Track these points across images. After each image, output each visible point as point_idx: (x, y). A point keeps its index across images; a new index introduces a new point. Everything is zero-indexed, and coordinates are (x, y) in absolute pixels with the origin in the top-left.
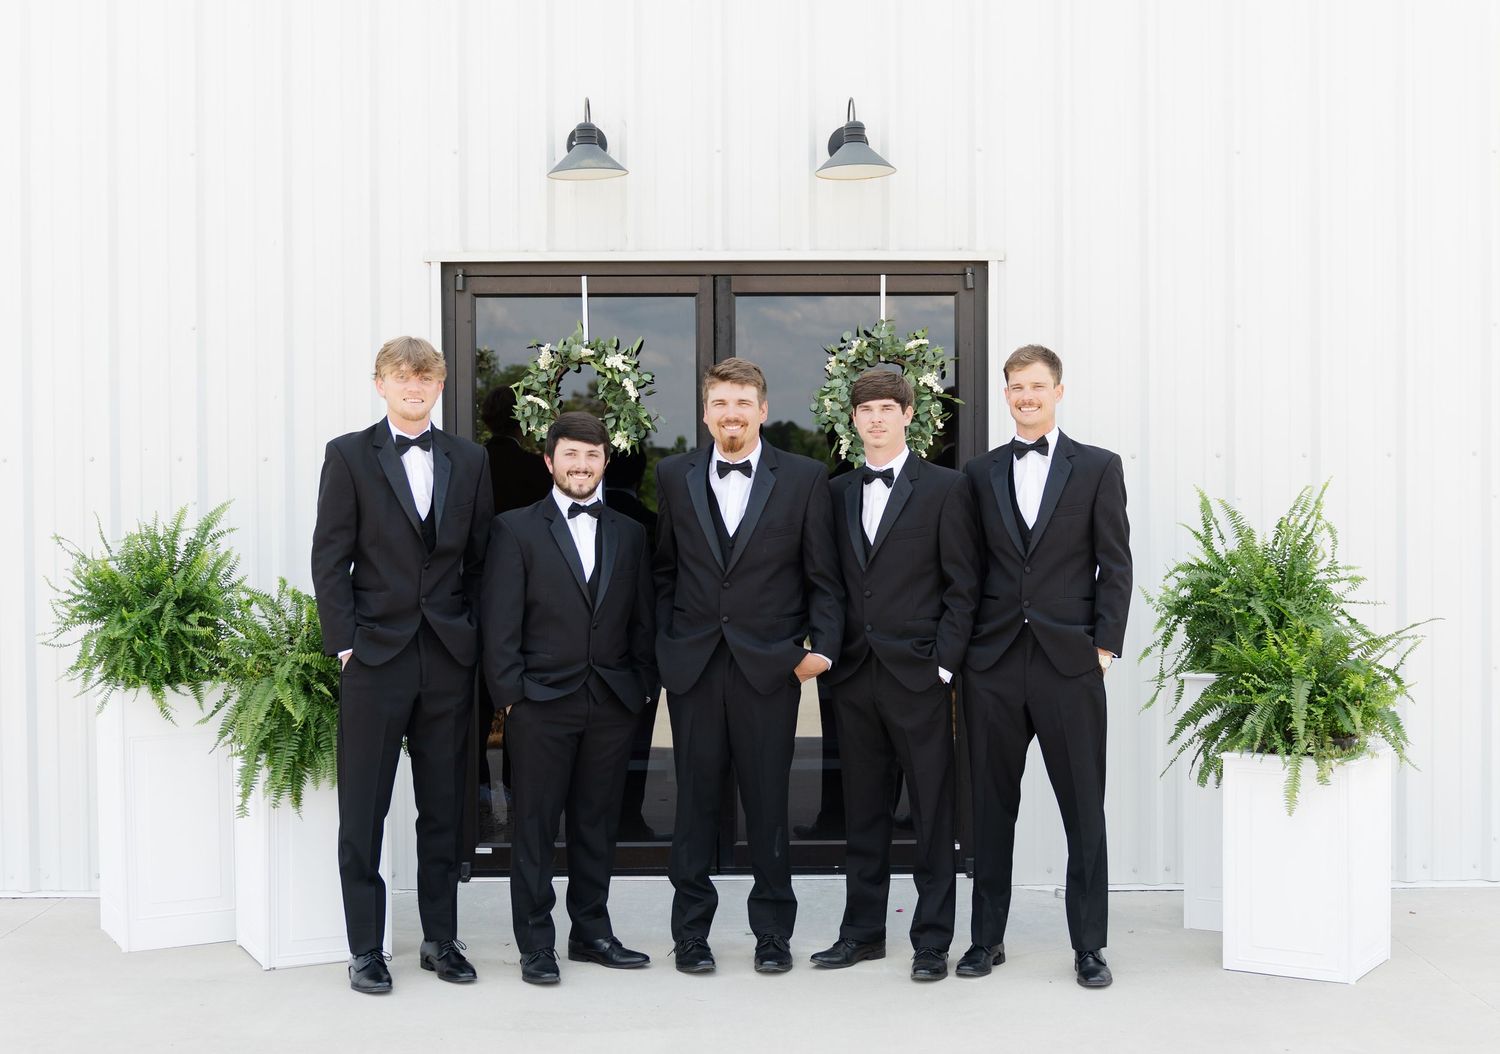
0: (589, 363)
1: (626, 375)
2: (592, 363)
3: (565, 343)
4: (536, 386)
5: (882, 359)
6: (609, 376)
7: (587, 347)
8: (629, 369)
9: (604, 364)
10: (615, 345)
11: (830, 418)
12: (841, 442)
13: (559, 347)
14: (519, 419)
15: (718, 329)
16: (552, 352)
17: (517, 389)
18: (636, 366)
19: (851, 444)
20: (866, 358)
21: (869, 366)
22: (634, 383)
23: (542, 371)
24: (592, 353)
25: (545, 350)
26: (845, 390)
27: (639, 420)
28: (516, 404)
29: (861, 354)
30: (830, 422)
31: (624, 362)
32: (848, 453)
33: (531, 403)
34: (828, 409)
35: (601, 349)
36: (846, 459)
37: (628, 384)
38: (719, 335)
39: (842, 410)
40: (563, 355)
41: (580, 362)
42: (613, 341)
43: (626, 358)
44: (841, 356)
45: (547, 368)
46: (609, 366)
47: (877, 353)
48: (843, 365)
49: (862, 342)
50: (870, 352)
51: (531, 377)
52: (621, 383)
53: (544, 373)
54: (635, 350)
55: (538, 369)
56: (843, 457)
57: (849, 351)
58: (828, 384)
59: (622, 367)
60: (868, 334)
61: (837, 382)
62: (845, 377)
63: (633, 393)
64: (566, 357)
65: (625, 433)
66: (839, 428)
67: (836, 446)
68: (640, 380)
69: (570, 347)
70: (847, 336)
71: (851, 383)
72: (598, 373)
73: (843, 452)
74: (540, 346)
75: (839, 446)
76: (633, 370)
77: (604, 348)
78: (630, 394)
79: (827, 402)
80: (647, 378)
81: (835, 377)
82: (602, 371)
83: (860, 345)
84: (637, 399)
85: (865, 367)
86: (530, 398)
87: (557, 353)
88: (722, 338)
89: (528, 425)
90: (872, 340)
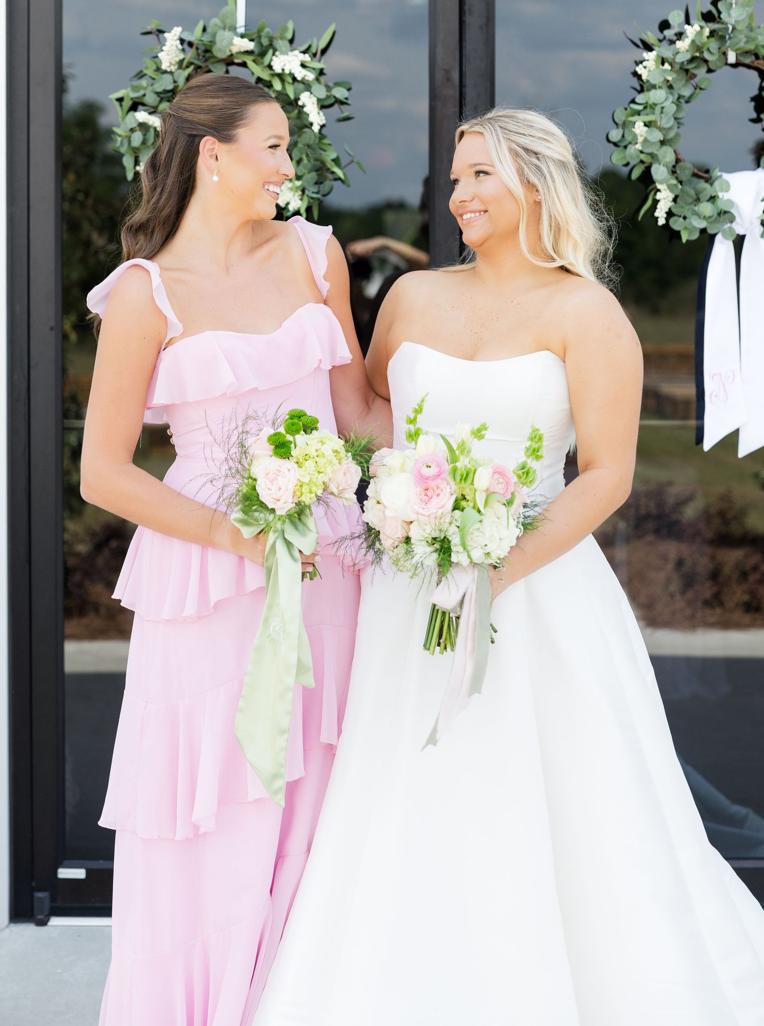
0: (244, 65)
1: (307, 86)
2: (250, 64)
3: (204, 30)
4: (151, 99)
5: (732, 58)
6: (277, 85)
7: (242, 36)
8: (310, 76)
9: (270, 67)
10: (289, 36)
11: (643, 157)
12: (659, 196)
13: (195, 35)
14: (123, 150)
15: (466, 8)
16: (182, 41)
17: (120, 100)
18: (321, 72)
19: (675, 200)
20: (707, 55)
21: (710, 71)
22: (319, 100)
23: (165, 72)
24: (251, 46)
25: (172, 37)
26: (671, 108)
27: (323, 163)
28: (118, 126)
29: (699, 49)
30: (642, 162)
31: (303, 65)
32: (670, 214)
33: (143, 127)
34: (640, 139)
35: (265, 42)
36: (667, 226)
37: (309, 102)
38: (468, 19)
39: (663, 143)
40: (202, 48)
41: (229, 62)
42: (285, 29)
43: (307, 58)
44: (667, 52)
45: (173, 68)
46: (280, 71)
47: (723, 49)
48: (667, 66)
49: (702, 27)
50: (714, 44)
51: (144, 82)
52: (297, 99)
53: (167, 77)
54: (322, 45)
55: (158, 69)
56: (661, 222)
57: (679, 44)
58: (640, 98)
59: (300, 73)
60: (708, 17)
61: (657, 96)
62: (671, 87)
63: (316, 117)
64: (207, 51)
65: (298, 183)
66: (659, 172)
67: (649, 203)
68: (328, 97)
69: (214, 35)
70: (676, 18)
71: (680, 97)
72: (259, 80)
73: (661, 214)
74: (161, 32)
75: (656, 202)
76: (317, 79)
77: (271, 39)
78: (311, 118)
79: (639, 129)
80: (340, 93)
81: (654, 87)
82: (265, 76)
83: (700, 34)
84: (322, 126)
85: (701, 72)
86: (142, 116)
87: (190, 44)
88: (473, 22)
89: (137, 163)
90: (715, 26)
